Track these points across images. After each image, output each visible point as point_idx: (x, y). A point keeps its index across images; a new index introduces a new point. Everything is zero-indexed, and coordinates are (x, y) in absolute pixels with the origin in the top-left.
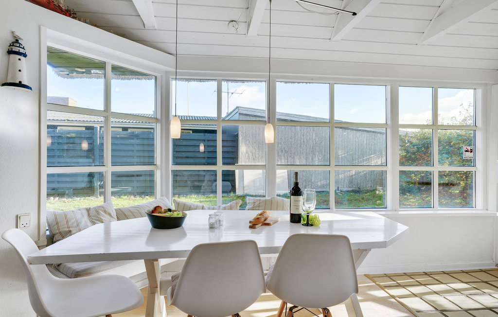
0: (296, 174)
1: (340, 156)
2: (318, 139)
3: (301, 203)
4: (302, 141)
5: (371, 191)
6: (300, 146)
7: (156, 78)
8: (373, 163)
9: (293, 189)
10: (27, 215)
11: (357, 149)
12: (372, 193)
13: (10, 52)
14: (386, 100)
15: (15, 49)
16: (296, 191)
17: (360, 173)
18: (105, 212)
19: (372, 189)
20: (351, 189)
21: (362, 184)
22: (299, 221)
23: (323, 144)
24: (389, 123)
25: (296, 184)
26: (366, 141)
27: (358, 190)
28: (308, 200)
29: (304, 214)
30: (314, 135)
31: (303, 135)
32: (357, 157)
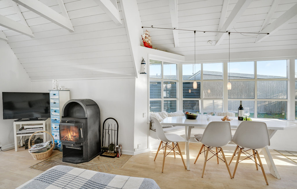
0: (241, 101)
1: (258, 94)
2: (244, 85)
3: (243, 113)
4: (235, 86)
5: (279, 114)
6: (234, 89)
7: (177, 64)
8: (280, 98)
9: (239, 107)
10: (145, 113)
11: (269, 90)
12: (280, 115)
13: (142, 64)
14: (287, 67)
15: (143, 62)
16: (241, 108)
17: (272, 103)
18: (165, 114)
19: (280, 113)
20: (265, 112)
21: (273, 110)
22: (242, 120)
23: (247, 88)
24: (289, 78)
25: (241, 106)
26: (276, 86)
27: (270, 113)
28: (246, 112)
29: (244, 117)
30: (242, 83)
31: (236, 84)
32: (269, 94)
